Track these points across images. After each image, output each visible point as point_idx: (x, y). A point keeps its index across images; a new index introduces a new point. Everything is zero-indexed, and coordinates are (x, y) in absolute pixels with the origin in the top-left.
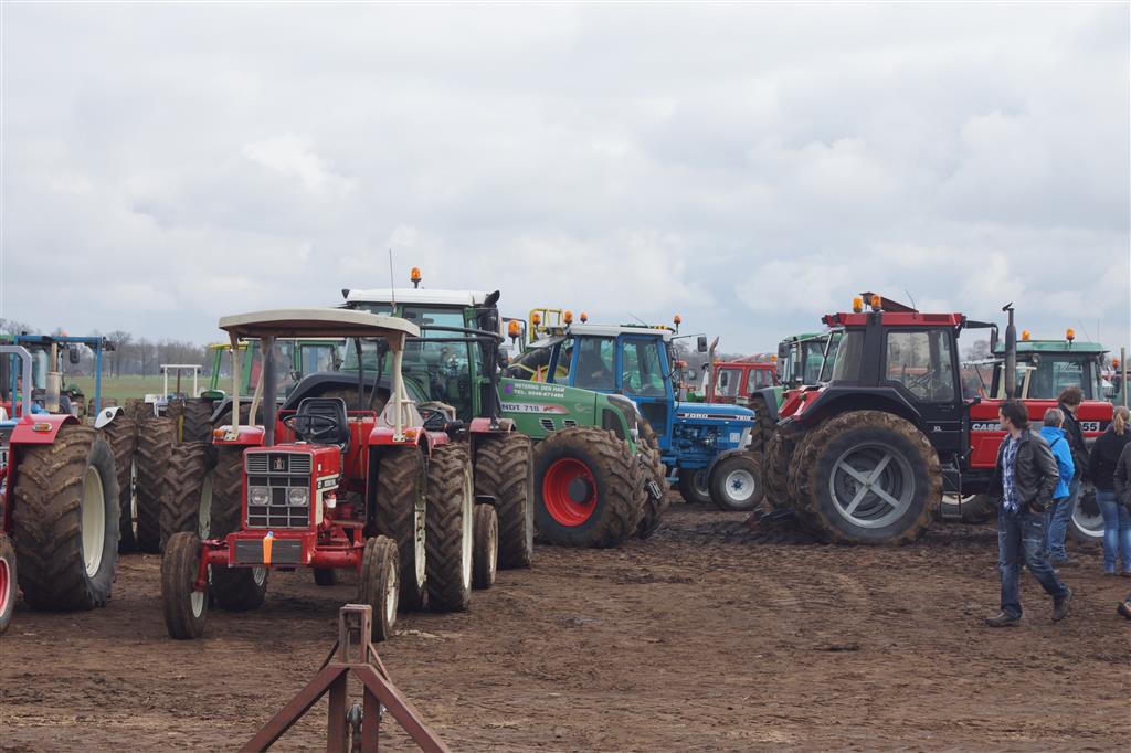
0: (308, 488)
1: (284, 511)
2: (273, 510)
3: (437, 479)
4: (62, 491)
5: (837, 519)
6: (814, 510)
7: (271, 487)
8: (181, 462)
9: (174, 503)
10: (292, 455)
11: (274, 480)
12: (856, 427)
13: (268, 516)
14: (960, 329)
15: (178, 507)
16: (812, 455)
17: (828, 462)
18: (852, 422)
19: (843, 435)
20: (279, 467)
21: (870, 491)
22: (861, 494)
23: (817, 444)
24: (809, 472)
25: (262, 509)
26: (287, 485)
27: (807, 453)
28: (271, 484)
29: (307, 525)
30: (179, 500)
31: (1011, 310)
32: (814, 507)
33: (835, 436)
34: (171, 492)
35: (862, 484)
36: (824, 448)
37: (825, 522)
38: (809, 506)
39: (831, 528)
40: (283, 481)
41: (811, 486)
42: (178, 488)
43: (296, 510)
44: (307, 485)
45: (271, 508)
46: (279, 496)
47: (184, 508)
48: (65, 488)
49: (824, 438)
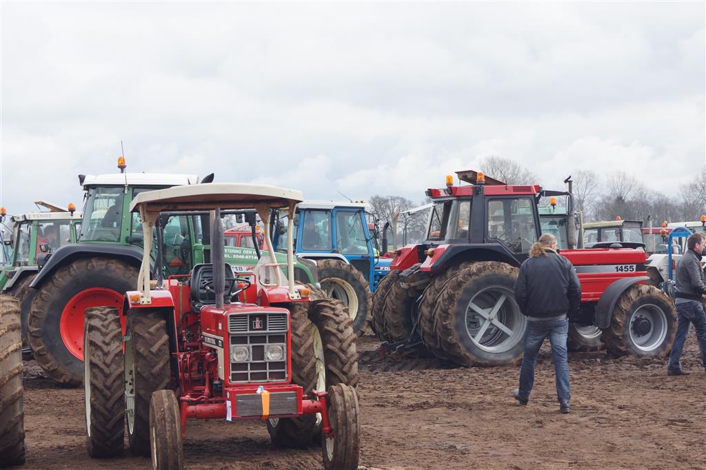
0: (285, 344)
1: (263, 366)
2: (253, 366)
3: (334, 331)
4: (6, 357)
5: (471, 348)
6: (454, 341)
7: (251, 345)
8: (102, 325)
9: (105, 363)
10: (270, 315)
11: (254, 339)
12: (483, 274)
13: (249, 372)
14: (539, 197)
15: (108, 366)
16: (451, 298)
17: (463, 303)
18: (479, 270)
19: (474, 281)
20: (258, 326)
21: (491, 324)
22: (485, 327)
23: (454, 289)
24: (450, 311)
25: (243, 366)
26: (265, 342)
27: (446, 296)
28: (251, 343)
29: (284, 378)
30: (108, 360)
31: (570, 182)
32: (453, 339)
33: (468, 282)
34: (100, 353)
35: (485, 319)
36: (460, 292)
37: (463, 350)
38: (450, 337)
39: (468, 354)
40: (262, 339)
41: (451, 323)
42: (106, 349)
43: (274, 365)
44: (283, 342)
45: (251, 364)
46: (259, 353)
47: (114, 366)
48: (8, 354)
49: (459, 284)
